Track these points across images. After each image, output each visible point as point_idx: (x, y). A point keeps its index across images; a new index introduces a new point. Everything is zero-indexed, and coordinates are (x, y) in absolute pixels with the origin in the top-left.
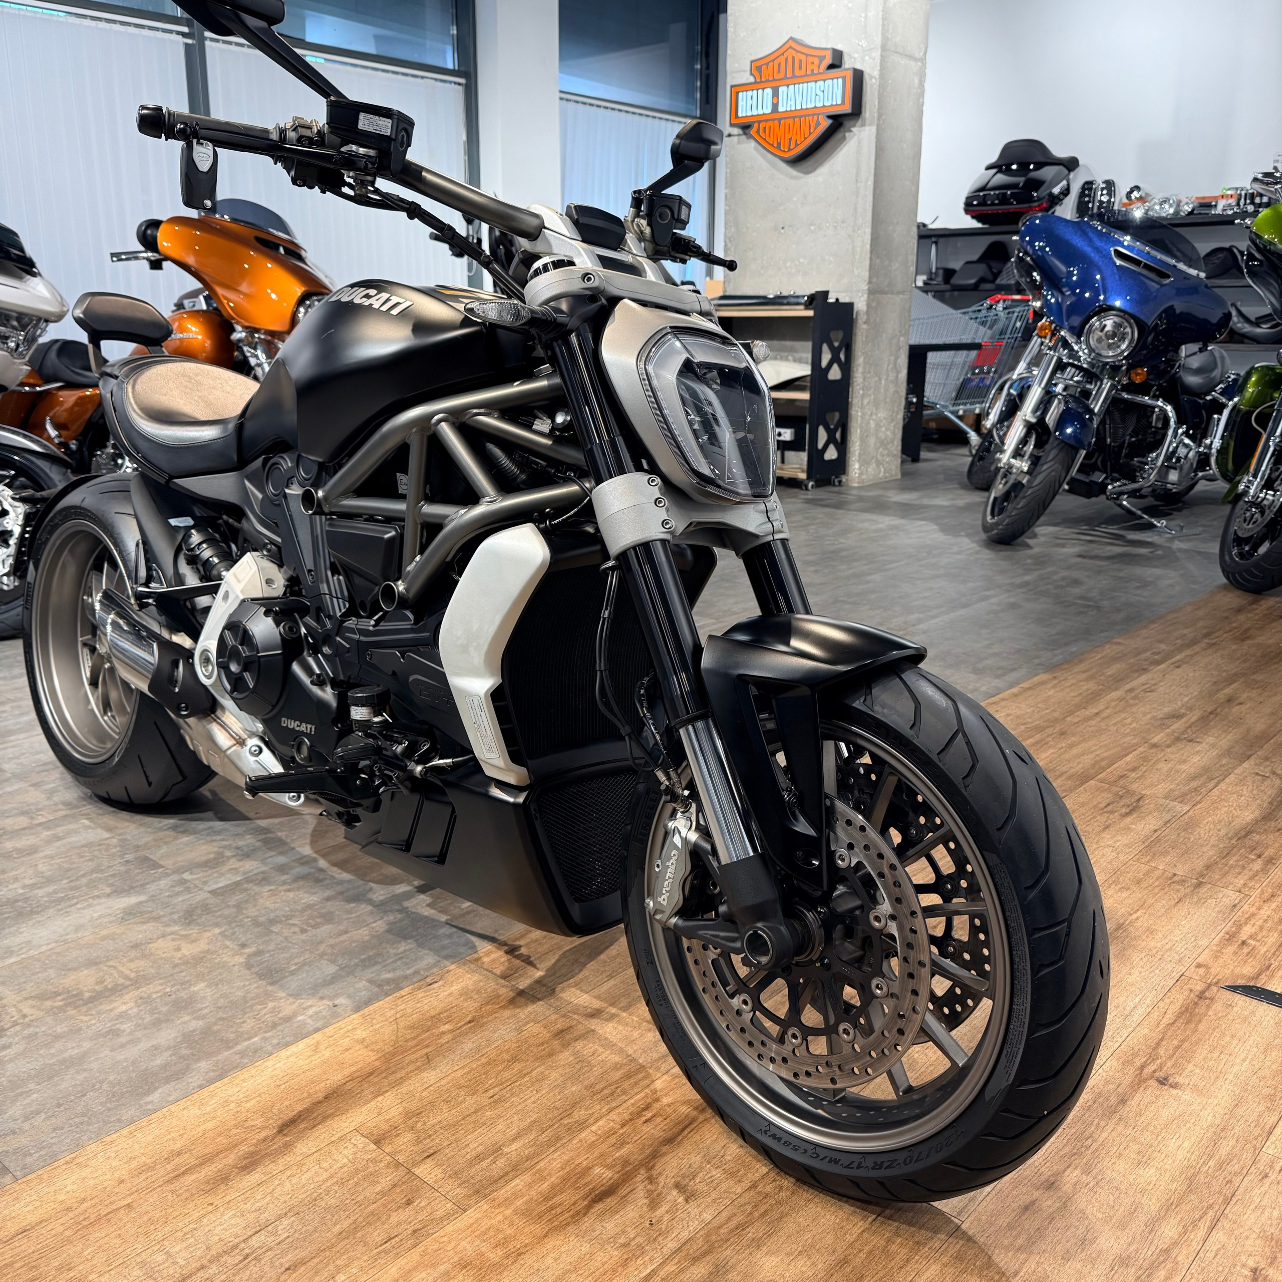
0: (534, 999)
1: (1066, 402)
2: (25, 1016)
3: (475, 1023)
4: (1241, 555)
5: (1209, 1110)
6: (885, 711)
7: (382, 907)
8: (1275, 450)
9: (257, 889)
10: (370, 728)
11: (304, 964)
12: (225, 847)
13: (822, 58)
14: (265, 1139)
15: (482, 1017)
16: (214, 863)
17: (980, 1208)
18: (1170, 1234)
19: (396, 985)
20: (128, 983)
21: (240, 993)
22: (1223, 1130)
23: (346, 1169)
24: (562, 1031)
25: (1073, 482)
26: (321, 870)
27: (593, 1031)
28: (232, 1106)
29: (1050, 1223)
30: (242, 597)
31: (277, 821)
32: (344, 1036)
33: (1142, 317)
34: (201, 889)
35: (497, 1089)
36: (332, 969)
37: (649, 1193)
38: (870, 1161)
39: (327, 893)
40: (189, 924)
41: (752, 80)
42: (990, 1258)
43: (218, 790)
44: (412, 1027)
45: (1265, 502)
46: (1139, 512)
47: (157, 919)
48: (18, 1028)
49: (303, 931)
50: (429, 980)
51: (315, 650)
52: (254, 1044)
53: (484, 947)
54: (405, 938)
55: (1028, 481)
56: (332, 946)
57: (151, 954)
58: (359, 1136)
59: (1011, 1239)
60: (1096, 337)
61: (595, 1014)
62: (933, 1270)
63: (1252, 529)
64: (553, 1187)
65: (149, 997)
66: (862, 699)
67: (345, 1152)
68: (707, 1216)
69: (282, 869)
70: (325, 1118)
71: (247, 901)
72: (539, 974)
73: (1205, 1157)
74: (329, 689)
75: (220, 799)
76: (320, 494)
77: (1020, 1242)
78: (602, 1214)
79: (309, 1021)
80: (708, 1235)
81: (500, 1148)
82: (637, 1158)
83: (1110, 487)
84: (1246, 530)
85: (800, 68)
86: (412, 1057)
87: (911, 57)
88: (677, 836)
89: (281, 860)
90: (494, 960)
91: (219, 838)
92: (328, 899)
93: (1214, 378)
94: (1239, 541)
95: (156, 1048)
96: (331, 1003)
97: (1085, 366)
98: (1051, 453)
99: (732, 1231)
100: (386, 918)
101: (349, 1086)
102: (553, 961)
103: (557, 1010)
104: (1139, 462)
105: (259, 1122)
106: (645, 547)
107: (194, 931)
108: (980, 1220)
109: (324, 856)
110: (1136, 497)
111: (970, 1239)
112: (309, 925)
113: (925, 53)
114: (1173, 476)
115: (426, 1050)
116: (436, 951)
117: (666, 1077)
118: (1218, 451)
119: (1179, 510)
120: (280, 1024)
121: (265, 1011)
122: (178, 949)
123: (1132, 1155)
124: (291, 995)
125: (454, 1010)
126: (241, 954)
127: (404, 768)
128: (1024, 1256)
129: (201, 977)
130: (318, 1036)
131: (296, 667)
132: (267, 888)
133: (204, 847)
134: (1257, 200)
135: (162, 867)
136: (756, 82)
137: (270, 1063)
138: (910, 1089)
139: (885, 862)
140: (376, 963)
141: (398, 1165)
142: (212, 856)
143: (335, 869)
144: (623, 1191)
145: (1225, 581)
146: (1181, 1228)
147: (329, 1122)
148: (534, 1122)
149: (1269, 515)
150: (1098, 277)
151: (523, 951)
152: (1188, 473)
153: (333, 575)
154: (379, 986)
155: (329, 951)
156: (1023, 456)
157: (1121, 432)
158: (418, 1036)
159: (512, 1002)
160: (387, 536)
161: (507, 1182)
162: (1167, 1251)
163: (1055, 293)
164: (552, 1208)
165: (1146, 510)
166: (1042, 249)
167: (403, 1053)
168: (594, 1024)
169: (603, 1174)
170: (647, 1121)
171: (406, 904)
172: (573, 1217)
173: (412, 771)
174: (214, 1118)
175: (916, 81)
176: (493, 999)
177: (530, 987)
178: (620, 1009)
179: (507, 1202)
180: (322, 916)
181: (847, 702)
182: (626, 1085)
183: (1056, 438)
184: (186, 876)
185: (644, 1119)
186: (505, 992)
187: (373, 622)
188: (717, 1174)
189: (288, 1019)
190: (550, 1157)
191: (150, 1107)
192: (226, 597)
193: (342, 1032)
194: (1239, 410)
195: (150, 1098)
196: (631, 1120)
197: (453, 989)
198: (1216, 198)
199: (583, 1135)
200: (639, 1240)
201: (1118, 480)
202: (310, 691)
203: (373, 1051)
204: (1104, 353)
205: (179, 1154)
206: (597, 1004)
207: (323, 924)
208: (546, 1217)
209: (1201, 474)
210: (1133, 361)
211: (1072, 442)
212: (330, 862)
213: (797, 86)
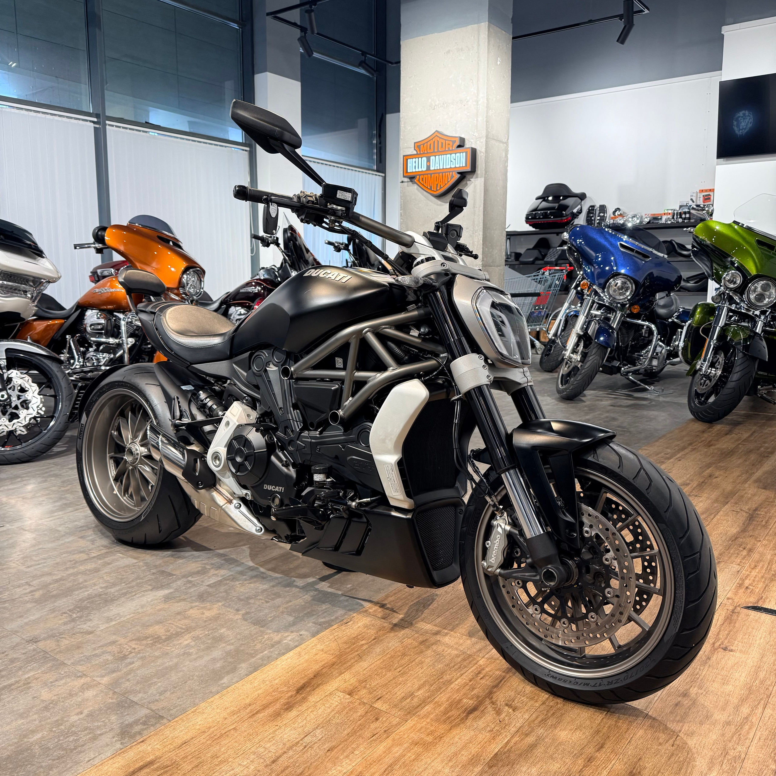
0: (403, 628)
1: (599, 324)
2: (134, 649)
3: (377, 639)
4: (700, 403)
5: (750, 660)
6: (605, 461)
7: (304, 588)
8: (714, 347)
9: (233, 583)
10: (325, 484)
11: (275, 617)
12: (205, 564)
13: (455, 142)
14: (291, 696)
15: (380, 637)
16: (203, 572)
17: (655, 706)
18: (746, 711)
19: (328, 625)
20: (183, 631)
21: (247, 632)
22: (759, 668)
23: (339, 707)
24: (423, 641)
25: (603, 366)
26: (263, 573)
27: (439, 641)
28: (268, 682)
29: (689, 710)
30: (237, 424)
31: (228, 550)
32: (312, 648)
33: (637, 279)
34: (202, 585)
35: (401, 668)
36: (291, 619)
37: (495, 709)
38: (605, 681)
39: (272, 584)
40: (203, 601)
41: (415, 152)
42: (666, 726)
43: (188, 536)
44: (345, 643)
45: (711, 374)
46: (639, 382)
47: (184, 600)
48: (133, 654)
49: (267, 602)
50: (345, 621)
51: (282, 449)
52: (266, 654)
53: (367, 605)
54: (324, 602)
55: (581, 366)
56: (286, 608)
57: (189, 617)
58: (339, 693)
59: (673, 718)
60: (613, 289)
61: (437, 633)
62: (641, 732)
63: (705, 389)
64: (446, 709)
65: (198, 636)
66: (592, 456)
67: (335, 699)
68: (526, 716)
69: (242, 573)
70: (318, 686)
71: (229, 589)
72: (401, 616)
73: (753, 679)
74: (291, 468)
75: (191, 541)
76: (292, 369)
77: (678, 718)
78: (475, 718)
79: (290, 642)
80: (529, 724)
81: (413, 694)
82: (482, 694)
83: (623, 369)
84: (701, 389)
85: (442, 147)
86: (352, 656)
87: (501, 142)
88: (499, 528)
89: (239, 569)
90: (374, 611)
91: (199, 560)
92: (273, 586)
93: (672, 311)
94: (698, 395)
95: (214, 659)
96: (298, 634)
97: (607, 304)
98: (593, 351)
99: (540, 722)
100: (309, 594)
101: (324, 671)
102: (406, 610)
103: (417, 632)
104: (638, 355)
105: (285, 689)
106: (479, 389)
107: (208, 605)
108: (656, 711)
109: (261, 566)
110: (636, 374)
111: (654, 719)
112: (268, 599)
113: (508, 139)
114: (655, 363)
115: (357, 653)
116: (344, 607)
117: (483, 659)
118: (683, 349)
119: (658, 381)
120: (275, 645)
121: (264, 640)
122: (203, 614)
123: (720, 681)
124: (275, 631)
125: (363, 634)
126: (238, 614)
127: (346, 504)
128: (681, 724)
129: (222, 626)
130: (298, 649)
131: (273, 459)
132: (237, 583)
133: (193, 565)
134: (683, 216)
135: (175, 575)
136: (417, 154)
137: (278, 663)
138: (620, 647)
139: (609, 532)
140: (313, 615)
141: (364, 704)
142: (200, 569)
143: (270, 572)
144: (482, 708)
145: (692, 417)
146: (750, 709)
147: (321, 687)
148: (425, 682)
149: (714, 382)
150: (612, 258)
151: (388, 606)
152: (662, 361)
153: (294, 410)
154: (320, 625)
155: (285, 610)
156: (577, 353)
157: (626, 339)
158: (350, 646)
159: (392, 629)
160: (333, 388)
161: (422, 708)
162: (746, 718)
163: (590, 267)
164: (449, 718)
165: (641, 381)
166: (580, 243)
167: (345, 654)
168: (438, 637)
169: (469, 702)
170: (481, 679)
171: (317, 587)
172: (461, 720)
173: (350, 505)
174: (260, 689)
175: (504, 154)
176: (382, 628)
177: (399, 622)
178: (449, 630)
179: (426, 716)
180: (274, 594)
181: (585, 458)
182: (465, 664)
183: (596, 343)
184: (190, 578)
185: (480, 678)
186: (387, 625)
187: (318, 433)
188: (524, 699)
189: (279, 642)
190: (439, 696)
191: (224, 685)
192: (228, 423)
193: (310, 646)
194: (692, 327)
195: (222, 682)
196: (473, 678)
197: (359, 624)
198: (661, 215)
199: (452, 686)
200: (496, 728)
201: (626, 365)
202: (282, 469)
203: (329, 654)
204: (618, 297)
205: (250, 705)
206: (436, 629)
207: (277, 598)
208: (448, 722)
209: (668, 362)
210: (633, 302)
211: (604, 344)
212: (265, 569)
213: (440, 156)
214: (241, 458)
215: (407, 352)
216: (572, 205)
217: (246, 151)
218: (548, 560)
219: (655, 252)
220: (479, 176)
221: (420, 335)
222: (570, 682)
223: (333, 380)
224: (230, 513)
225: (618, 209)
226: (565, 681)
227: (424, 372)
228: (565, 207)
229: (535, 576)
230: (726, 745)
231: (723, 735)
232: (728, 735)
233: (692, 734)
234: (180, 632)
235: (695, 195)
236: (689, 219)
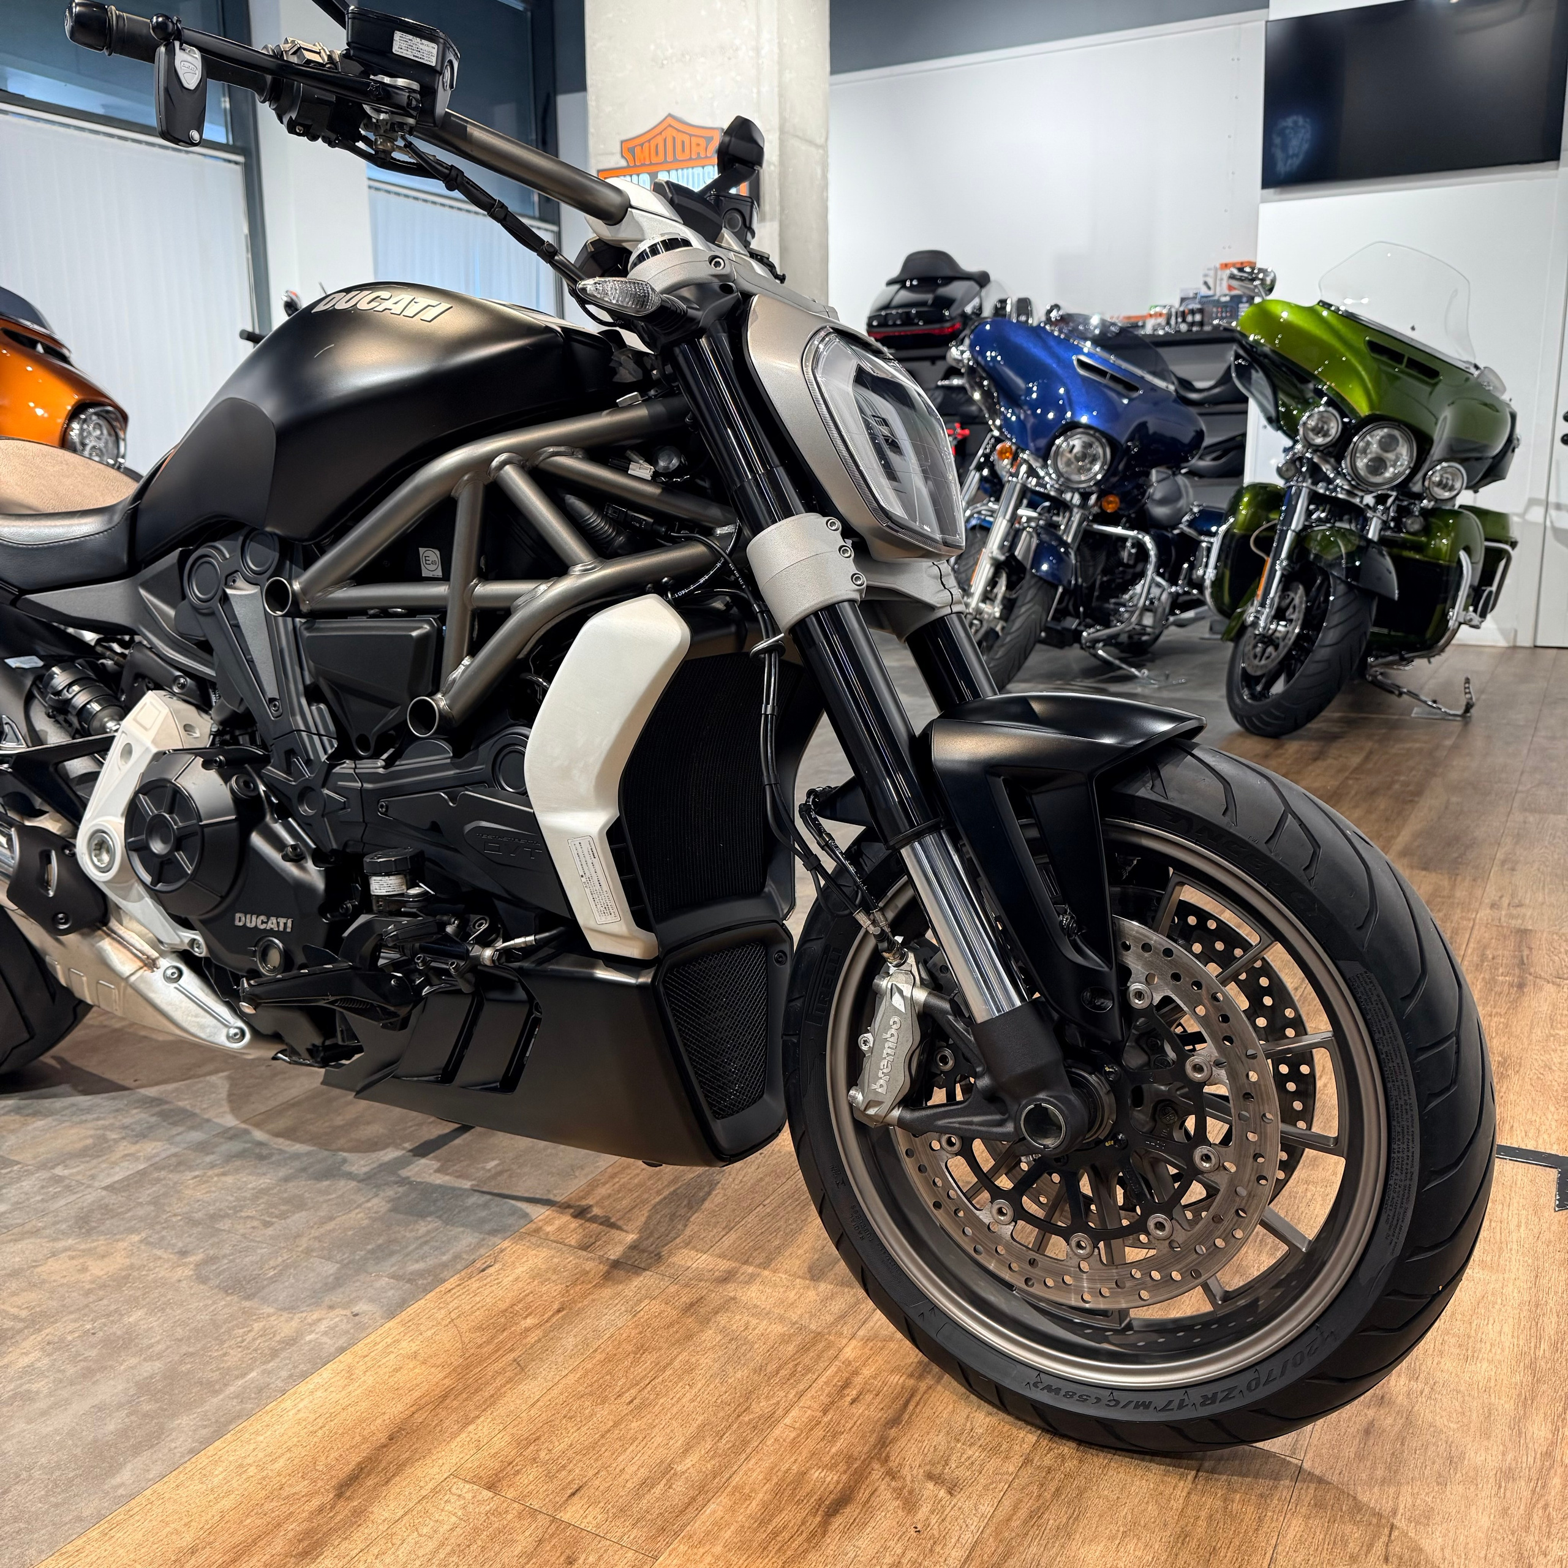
0: (637, 1269)
1: (1038, 535)
3: (567, 1311)
4: (1253, 696)
5: (1510, 1285)
6: (1185, 796)
7: (368, 1179)
8: (1283, 576)
9: (175, 1177)
10: (404, 904)
11: (287, 1267)
12: (105, 1128)
13: (709, 140)
14: (320, 1510)
15: (573, 1302)
16: (98, 1149)
17: (1314, 1441)
18: (1542, 1434)
19: (433, 1279)
20: (21, 1325)
21: (204, 1317)
22: (1537, 1306)
23: (459, 1531)
24: (692, 1305)
25: (1047, 629)
26: (260, 1144)
27: (734, 1299)
28: (252, 1471)
29: (1403, 1444)
30: (154, 750)
31: (170, 1087)
32: (386, 1352)
33: (1115, 435)
34: (89, 1186)
35: (633, 1392)
36: (330, 1268)
37: (898, 1492)
39: (283, 1172)
40: (89, 1233)
41: (623, 163)
42: (1355, 1498)
43: (67, 1056)
44: (480, 1328)
45: (1277, 634)
46: (1117, 662)
47: (35, 1233)
49: (267, 1224)
50: (479, 1265)
51: (283, 813)
52: (253, 1381)
53: (539, 1213)
54: (422, 1215)
55: (1003, 628)
56: (317, 1239)
57: (43, 1282)
58: (461, 1484)
59: (1368, 1472)
60: (1064, 459)
61: (727, 1278)
62: (1296, 1527)
63: (1265, 666)
64: (765, 1506)
65: (62, 1339)
66: (1149, 785)
67: (448, 1507)
68: (986, 1508)
69: (203, 1148)
70: (401, 1467)
71: (165, 1195)
72: (631, 1238)
73: (1533, 1340)
74: (310, 864)
75: (74, 1068)
76: (297, 586)
77: (1380, 1473)
78: (846, 1530)
79: (325, 1339)
80: (997, 1532)
81: (670, 1467)
82: (861, 1450)
83: (1085, 634)
84: (1259, 666)
85: (683, 150)
86: (497, 1366)
87: (811, 142)
88: (897, 997)
89: (196, 1136)
90: (559, 1229)
91: (89, 1117)
92: (286, 1179)
93: (1180, 510)
94: (1249, 680)
95: (100, 1408)
96: (348, 1312)
97: (1052, 493)
98: (1028, 593)
99: (1025, 1522)
100: (382, 1194)
101: (419, 1418)
102: (643, 1219)
103: (674, 1279)
104: (1115, 604)
105: (302, 1487)
106: (831, 611)
107: (100, 1243)
108: (1320, 1456)
109: (258, 1125)
110: (1111, 645)
111: (1320, 1480)
112: (271, 1215)
113: (827, 139)
114: (1148, 620)
115: (511, 1356)
116: (477, 1225)
117: (854, 1342)
118: (1213, 583)
119: (1152, 660)
120: (283, 1349)
121: (251, 1335)
122: (84, 1269)
123: (1456, 1351)
124: (284, 1309)
125: (530, 1298)
126: (185, 1265)
127: (465, 956)
128: (1392, 1490)
129: (134, 1302)
130: (346, 1358)
131: (257, 840)
132: (189, 1175)
133: (73, 1131)
134: (1189, 318)
135: (18, 1163)
136: (628, 167)
137: (288, 1404)
139: (1204, 991)
140: (392, 1253)
141: (534, 1513)
142: (89, 1141)
143: (281, 1140)
144: (862, 1495)
145: (1236, 727)
146: (1549, 1425)
147: (408, 1471)
148: (703, 1425)
149: (1283, 651)
150: (1062, 391)
151: (596, 1211)
153: (310, 704)
154: (409, 1281)
155: (317, 1245)
156: (992, 600)
157: (1091, 570)
158: (493, 1338)
159: (607, 1277)
160: (414, 634)
161: (699, 1511)
162: (1548, 1454)
163: (1016, 411)
164: (775, 1534)
165: (1121, 660)
166: (994, 358)
167: (480, 1363)
168: (730, 1290)
169: (827, 1479)
170: (853, 1401)
171: (404, 1173)
172: (808, 1540)
173: (477, 958)
174: (228, 1493)
175: (819, 171)
176: (579, 1277)
177: (624, 1254)
178: (758, 1266)
179: (710, 1536)
180: (286, 1201)
182: (807, 1360)
183: (1034, 575)
184: (59, 1171)
185: (849, 1399)
186: (592, 1266)
187: (380, 763)
188: (974, 1452)
189: (291, 1342)
190: (744, 1468)
191: (121, 1491)
192: (127, 751)
193: (380, 1347)
194: (1234, 535)
195: (117, 1480)
196: (832, 1403)
197: (518, 1271)
198: (1144, 318)
199: (777, 1432)
200: (910, 1554)
201: (1090, 627)
202: (284, 870)
203: (434, 1366)
204: (1075, 477)
205: (193, 1551)
206: (725, 1265)
207: (294, 1213)
208: (773, 1547)
209: (1172, 619)
210: (1104, 488)
211: (1050, 579)
212: (268, 1132)
213: (680, 171)
214: (164, 842)
215: (621, 524)
216: (962, 299)
217: (236, 163)
218: (1037, 1080)
219: (1149, 377)
220: (768, 217)
221: (656, 475)
222: (1098, 1400)
223: (414, 611)
224: (152, 995)
225: (1057, 307)
226: (1083, 1399)
227: (671, 578)
228: (948, 302)
229: (1001, 1123)
230: (1519, 1544)
231: (1505, 1512)
232: (1518, 1512)
233: (1428, 1518)
234: (12, 1328)
235: (1212, 273)
236: (1201, 324)
